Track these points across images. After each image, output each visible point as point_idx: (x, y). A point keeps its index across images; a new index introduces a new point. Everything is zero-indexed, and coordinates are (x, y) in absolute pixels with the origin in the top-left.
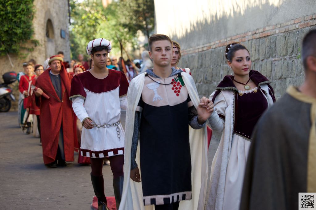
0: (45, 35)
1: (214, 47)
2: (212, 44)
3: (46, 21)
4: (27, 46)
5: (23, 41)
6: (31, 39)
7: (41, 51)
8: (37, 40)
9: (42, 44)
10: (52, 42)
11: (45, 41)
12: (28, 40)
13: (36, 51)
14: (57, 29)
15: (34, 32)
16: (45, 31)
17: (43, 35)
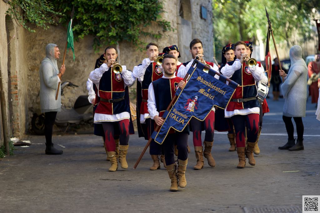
0: (179, 14)
4: (151, 30)
5: (145, 22)
6: (157, 20)
7: (172, 39)
8: (166, 22)
9: (174, 28)
10: (188, 25)
11: (178, 24)
12: (153, 20)
13: (165, 38)
14: (196, 4)
15: (162, 8)
16: (179, 7)
17: (176, 15)
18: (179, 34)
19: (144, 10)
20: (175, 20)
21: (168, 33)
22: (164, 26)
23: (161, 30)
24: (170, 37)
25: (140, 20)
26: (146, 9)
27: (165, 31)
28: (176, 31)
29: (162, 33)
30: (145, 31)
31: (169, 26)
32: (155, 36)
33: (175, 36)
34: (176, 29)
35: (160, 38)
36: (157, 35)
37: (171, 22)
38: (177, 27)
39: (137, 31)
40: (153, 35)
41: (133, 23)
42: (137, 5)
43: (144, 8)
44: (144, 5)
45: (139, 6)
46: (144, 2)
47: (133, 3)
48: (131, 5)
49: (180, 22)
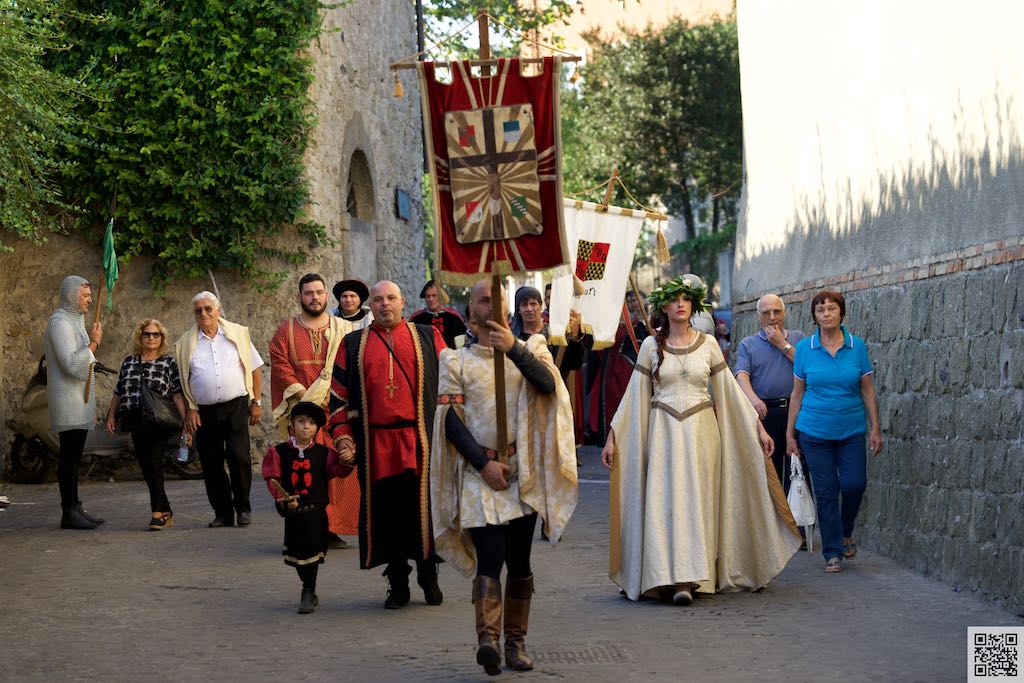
0: (345, 209)
1: (978, 263)
2: (971, 252)
4: (281, 243)
6: (296, 222)
7: (330, 266)
8: (317, 225)
9: (334, 239)
10: (366, 232)
11: (343, 230)
12: (286, 221)
13: (313, 261)
14: (384, 185)
15: (307, 195)
16: (345, 193)
17: (338, 209)
18: (346, 254)
19: (266, 198)
20: (337, 221)
22: (312, 234)
23: (304, 243)
24: (326, 259)
25: (257, 222)
26: (272, 197)
27: (313, 245)
28: (338, 247)
29: (306, 250)
30: (268, 246)
31: (322, 235)
32: (291, 258)
33: (337, 257)
34: (339, 242)
35: (304, 261)
36: (295, 255)
37: (328, 225)
38: (342, 236)
39: (250, 248)
40: (287, 256)
41: (240, 227)
42: (250, 189)
43: (266, 194)
44: (267, 189)
45: (255, 191)
46: (267, 181)
47: (241, 184)
48: (236, 188)
49: (348, 226)
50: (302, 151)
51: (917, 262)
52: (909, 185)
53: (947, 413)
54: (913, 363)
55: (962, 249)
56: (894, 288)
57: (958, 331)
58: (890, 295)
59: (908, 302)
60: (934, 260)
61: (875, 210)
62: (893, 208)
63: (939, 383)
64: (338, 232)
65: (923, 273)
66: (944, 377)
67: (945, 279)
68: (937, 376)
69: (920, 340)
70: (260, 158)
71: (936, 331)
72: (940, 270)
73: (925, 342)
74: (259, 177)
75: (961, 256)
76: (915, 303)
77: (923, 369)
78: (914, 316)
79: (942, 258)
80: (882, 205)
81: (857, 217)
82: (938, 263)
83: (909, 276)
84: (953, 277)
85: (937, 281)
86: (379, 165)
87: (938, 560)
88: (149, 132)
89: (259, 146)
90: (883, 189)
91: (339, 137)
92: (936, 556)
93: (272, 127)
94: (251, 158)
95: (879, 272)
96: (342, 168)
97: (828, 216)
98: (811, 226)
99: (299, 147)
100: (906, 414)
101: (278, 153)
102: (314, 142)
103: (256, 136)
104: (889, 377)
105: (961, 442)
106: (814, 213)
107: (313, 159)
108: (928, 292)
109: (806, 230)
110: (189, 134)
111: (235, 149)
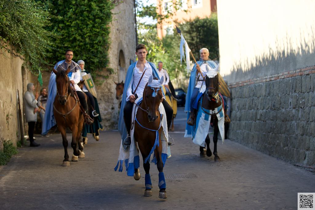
0: (118, 64)
1: (283, 77)
2: (281, 74)
3: (119, 51)
4: (102, 73)
5: (99, 69)
6: (106, 68)
7: (115, 79)
8: (111, 69)
9: (115, 72)
10: (123, 70)
11: (118, 70)
12: (104, 68)
13: (111, 78)
14: (127, 59)
15: (109, 61)
16: (118, 60)
17: (116, 64)
18: (118, 76)
19: (99, 62)
20: (116, 67)
21: (113, 75)
22: (110, 71)
23: (108, 73)
24: (114, 77)
25: (96, 68)
26: (100, 62)
27: (110, 74)
28: (117, 74)
29: (109, 75)
30: (99, 74)
31: (113, 71)
32: (105, 77)
33: (116, 77)
34: (117, 73)
35: (108, 78)
36: (106, 76)
37: (114, 69)
38: (118, 71)
39: (95, 74)
40: (104, 76)
41: (92, 69)
42: (95, 60)
43: (99, 61)
44: (99, 60)
45: (96, 60)
46: (99, 58)
47: (92, 58)
48: (91, 59)
49: (119, 69)
50: (108, 50)
51: (266, 77)
52: (263, 59)
53: (275, 115)
54: (266, 102)
55: (278, 74)
56: (260, 84)
57: (277, 94)
58: (259, 85)
59: (264, 87)
60: (271, 77)
61: (254, 65)
62: (259, 65)
63: (273, 107)
64: (117, 70)
65: (268, 80)
66: (274, 106)
67: (274, 81)
68: (272, 105)
69: (267, 97)
70: (97, 52)
71: (272, 94)
72: (273, 79)
73: (269, 97)
74: (97, 57)
75: (278, 75)
76: (266, 87)
77: (268, 104)
78: (266, 90)
79: (273, 76)
80: (256, 64)
81: (250, 67)
82: (272, 77)
83: (264, 81)
84: (276, 81)
85: (272, 82)
86: (126, 54)
87: (273, 151)
88: (69, 46)
89: (97, 49)
90: (257, 60)
91: (117, 47)
92: (272, 151)
93: (100, 44)
94: (95, 52)
95: (256, 79)
96: (117, 54)
97: (242, 67)
98: (238, 69)
99: (107, 49)
100: (264, 115)
101: (102, 51)
102: (111, 48)
103: (96, 46)
104: (259, 106)
105: (278, 122)
106: (238, 66)
107: (110, 52)
108: (270, 85)
109: (236, 70)
110: (79, 46)
111: (91, 50)
